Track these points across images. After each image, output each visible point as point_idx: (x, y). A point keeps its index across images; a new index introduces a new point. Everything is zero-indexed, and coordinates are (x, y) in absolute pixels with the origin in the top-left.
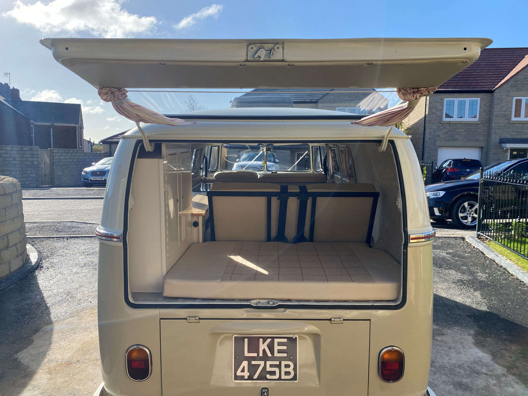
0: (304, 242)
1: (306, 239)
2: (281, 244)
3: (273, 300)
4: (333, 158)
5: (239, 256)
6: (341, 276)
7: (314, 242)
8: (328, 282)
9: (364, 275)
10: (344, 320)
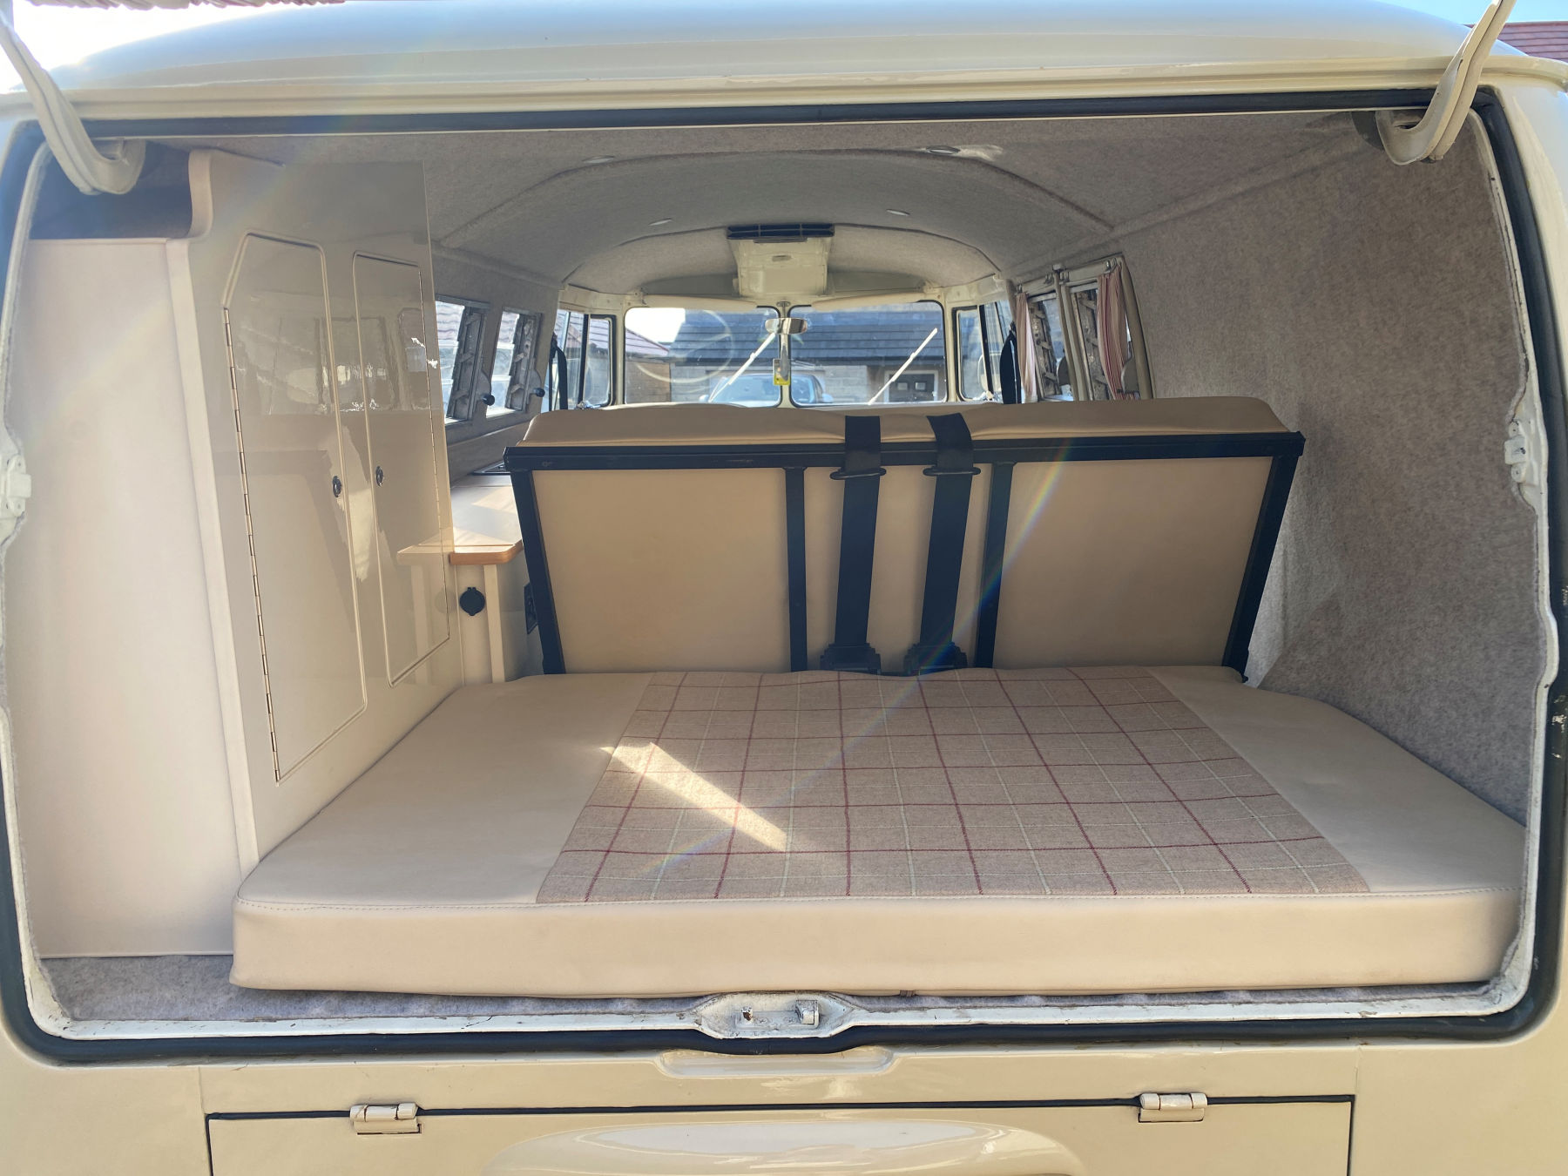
0: (956, 671)
1: (964, 654)
2: (854, 682)
3: (820, 998)
4: (1037, 342)
5: (658, 748)
6: (1174, 851)
7: (998, 670)
8: (1115, 894)
9: (1292, 841)
10: (1211, 1100)
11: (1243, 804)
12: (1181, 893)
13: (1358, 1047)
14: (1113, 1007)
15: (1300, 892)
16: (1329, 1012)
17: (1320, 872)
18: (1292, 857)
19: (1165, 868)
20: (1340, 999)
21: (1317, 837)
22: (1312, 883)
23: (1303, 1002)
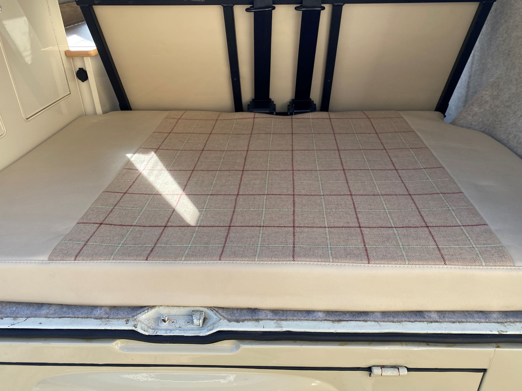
0: (310, 113)
1: (315, 104)
2: (261, 119)
3: (205, 311)
5: (155, 155)
6: (404, 231)
7: (330, 113)
8: (369, 263)
9: (470, 227)
10: (409, 370)
11: (444, 199)
12: (406, 264)
13: (494, 349)
14: (362, 322)
15: (474, 265)
16: (481, 330)
17: (486, 251)
18: (470, 238)
19: (399, 244)
20: (487, 320)
21: (484, 225)
22: (481, 258)
23: (467, 322)
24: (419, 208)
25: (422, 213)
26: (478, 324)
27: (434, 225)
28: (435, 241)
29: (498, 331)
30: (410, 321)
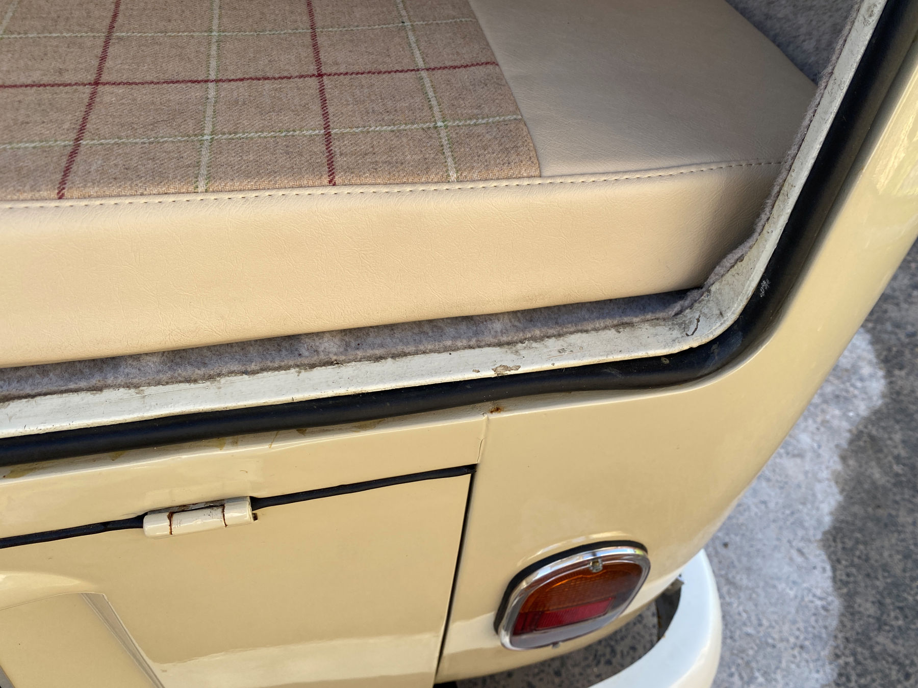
8: (60, 198)
9: (445, 72)
10: (257, 503)
12: (200, 190)
13: (486, 416)
14: (82, 395)
15: (423, 180)
16: (449, 372)
17: (469, 136)
18: (434, 102)
19: (203, 129)
20: (473, 342)
21: (487, 63)
22: (450, 160)
23: (416, 353)
24: (319, 24)
25: (321, 40)
26: (445, 355)
27: (343, 70)
28: (325, 115)
29: (495, 370)
30: (246, 373)
